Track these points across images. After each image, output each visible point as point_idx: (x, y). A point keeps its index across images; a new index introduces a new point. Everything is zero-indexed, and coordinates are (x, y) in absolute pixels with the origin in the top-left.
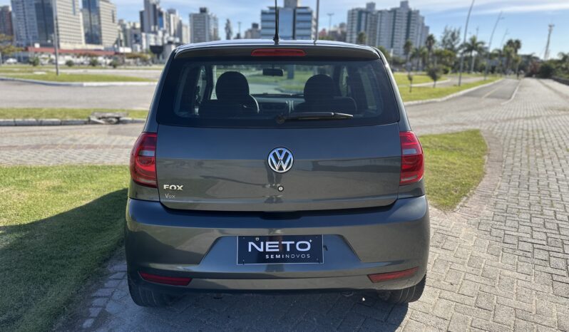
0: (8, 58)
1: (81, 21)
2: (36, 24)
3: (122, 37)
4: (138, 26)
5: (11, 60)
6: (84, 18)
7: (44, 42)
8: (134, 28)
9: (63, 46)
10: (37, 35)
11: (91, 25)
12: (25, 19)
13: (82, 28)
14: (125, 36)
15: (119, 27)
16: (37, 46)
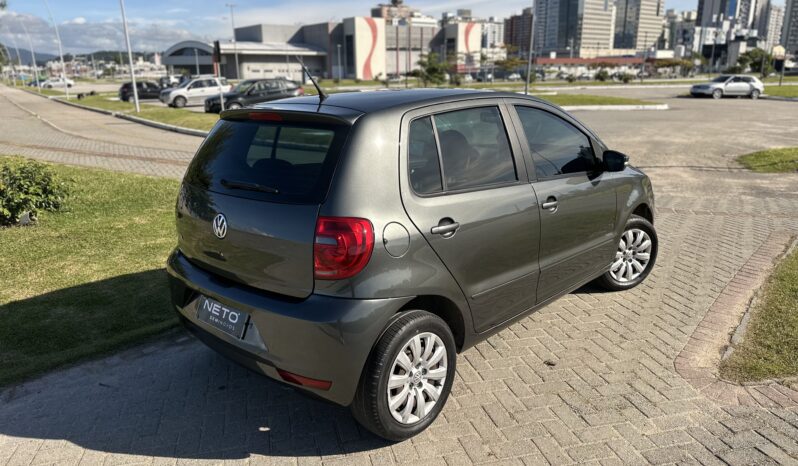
0: (511, 73)
1: (614, 18)
2: (557, 28)
3: (667, 36)
4: (694, 16)
5: (515, 76)
6: (617, 13)
7: (562, 49)
8: (688, 20)
9: (584, 53)
10: (556, 41)
11: (625, 21)
12: (546, 22)
13: (613, 27)
14: (672, 34)
15: (665, 22)
16: (553, 55)
